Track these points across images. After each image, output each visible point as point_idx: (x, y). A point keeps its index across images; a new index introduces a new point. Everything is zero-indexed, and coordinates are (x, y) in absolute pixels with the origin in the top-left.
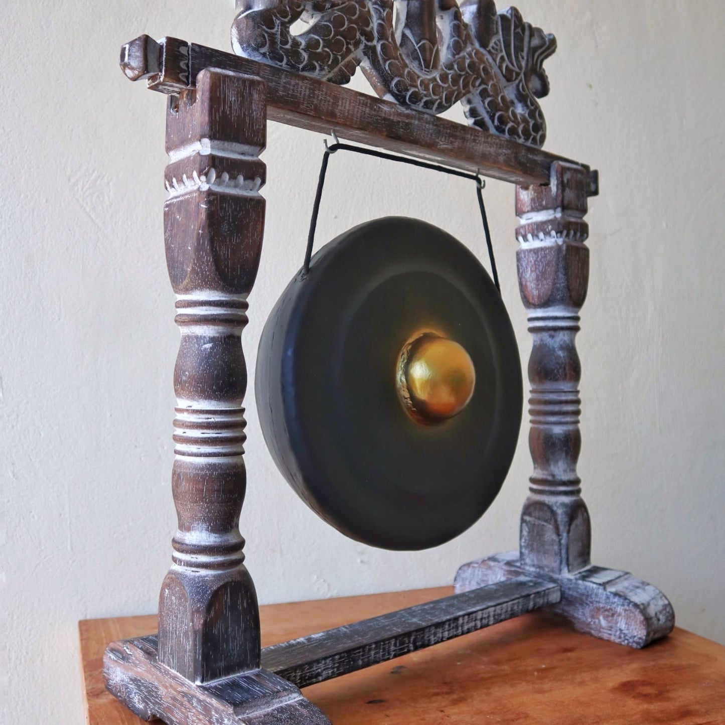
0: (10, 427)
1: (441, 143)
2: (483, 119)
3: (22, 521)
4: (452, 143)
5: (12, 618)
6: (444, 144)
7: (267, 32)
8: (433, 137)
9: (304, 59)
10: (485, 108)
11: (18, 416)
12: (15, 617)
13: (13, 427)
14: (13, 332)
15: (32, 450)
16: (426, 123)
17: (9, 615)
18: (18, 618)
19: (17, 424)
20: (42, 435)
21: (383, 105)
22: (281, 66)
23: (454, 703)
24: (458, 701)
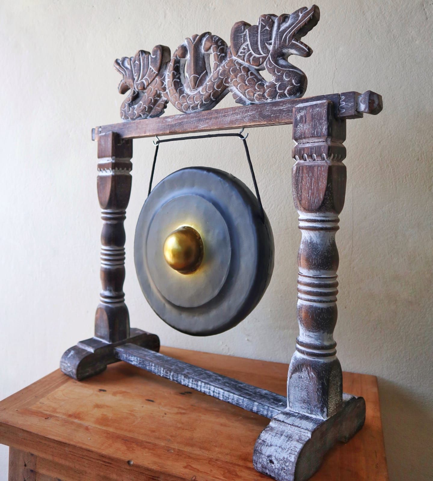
1: (200, 125)
2: (240, 97)
4: (208, 123)
6: (202, 125)
7: (123, 110)
8: (196, 124)
9: (135, 114)
10: (239, 91)
16: (192, 118)
21: (168, 119)
22: (129, 120)
23: (177, 413)
24: (181, 413)
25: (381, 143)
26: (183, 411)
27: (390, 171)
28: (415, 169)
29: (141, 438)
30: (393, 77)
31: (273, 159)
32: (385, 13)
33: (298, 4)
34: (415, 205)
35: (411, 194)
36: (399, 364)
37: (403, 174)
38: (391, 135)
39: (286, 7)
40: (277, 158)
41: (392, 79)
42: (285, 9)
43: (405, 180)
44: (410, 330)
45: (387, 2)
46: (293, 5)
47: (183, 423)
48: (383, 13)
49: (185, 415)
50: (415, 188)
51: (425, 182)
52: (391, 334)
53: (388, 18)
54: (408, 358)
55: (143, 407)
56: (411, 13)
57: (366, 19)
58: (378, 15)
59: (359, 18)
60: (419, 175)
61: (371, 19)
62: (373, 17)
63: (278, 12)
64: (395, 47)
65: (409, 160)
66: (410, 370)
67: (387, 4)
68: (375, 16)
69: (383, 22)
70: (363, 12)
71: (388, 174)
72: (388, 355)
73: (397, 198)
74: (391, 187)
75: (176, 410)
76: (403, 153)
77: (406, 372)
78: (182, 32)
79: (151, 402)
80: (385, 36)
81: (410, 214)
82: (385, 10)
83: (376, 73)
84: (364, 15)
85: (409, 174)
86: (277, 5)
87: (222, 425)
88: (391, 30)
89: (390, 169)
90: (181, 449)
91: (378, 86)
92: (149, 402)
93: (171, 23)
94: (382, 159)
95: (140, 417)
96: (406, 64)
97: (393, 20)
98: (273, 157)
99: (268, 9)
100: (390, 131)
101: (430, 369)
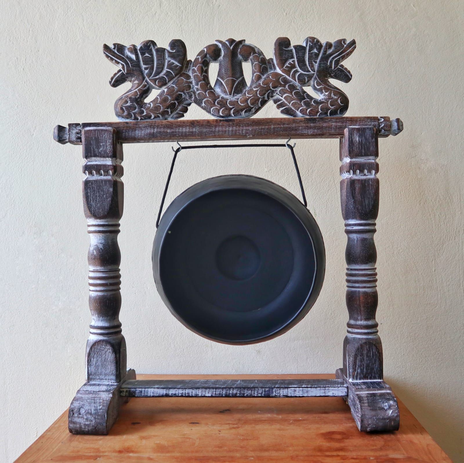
0: (70, 275)
3: (76, 322)
5: (71, 370)
11: (74, 270)
12: (72, 369)
13: (72, 275)
14: (72, 228)
15: (81, 287)
17: (69, 368)
18: (74, 369)
19: (73, 274)
20: (86, 279)
23: (231, 429)
24: (234, 428)
25: (381, 160)
26: (235, 426)
27: (388, 187)
28: (408, 185)
29: (213, 455)
30: (391, 100)
31: (282, 172)
32: (386, 39)
33: (307, 16)
34: (408, 218)
35: (405, 207)
36: (395, 361)
37: (398, 189)
38: (389, 153)
39: (296, 17)
40: (286, 171)
41: (390, 101)
42: (294, 19)
43: (400, 194)
44: (404, 329)
45: (388, 28)
46: (302, 16)
47: (243, 435)
48: (385, 38)
49: (239, 429)
50: (408, 202)
51: (416, 197)
52: (388, 334)
53: (388, 44)
54: (403, 354)
55: (191, 430)
56: (407, 42)
57: (370, 42)
58: (380, 39)
59: (363, 40)
60: (411, 191)
61: (374, 43)
62: (376, 40)
63: (287, 21)
64: (394, 71)
65: (403, 177)
66: (404, 364)
67: (387, 30)
68: (377, 40)
69: (384, 47)
70: (367, 34)
71: (386, 189)
72: (387, 353)
73: (393, 211)
74: (389, 201)
75: (227, 427)
76: (399, 170)
77: (401, 367)
78: (181, 26)
79: (197, 424)
80: (386, 61)
81: (404, 226)
82: (386, 35)
83: (377, 94)
84: (368, 37)
85: (403, 190)
86: (286, 14)
87: (279, 430)
88: (391, 56)
89: (388, 185)
90: (258, 455)
91: (379, 107)
92: (195, 424)
93: (168, 13)
94: (381, 175)
95: (197, 439)
96: (403, 88)
97: (392, 46)
98: (281, 170)
99: (277, 16)
100: (388, 150)
101: (420, 360)
